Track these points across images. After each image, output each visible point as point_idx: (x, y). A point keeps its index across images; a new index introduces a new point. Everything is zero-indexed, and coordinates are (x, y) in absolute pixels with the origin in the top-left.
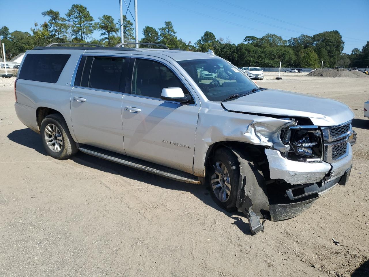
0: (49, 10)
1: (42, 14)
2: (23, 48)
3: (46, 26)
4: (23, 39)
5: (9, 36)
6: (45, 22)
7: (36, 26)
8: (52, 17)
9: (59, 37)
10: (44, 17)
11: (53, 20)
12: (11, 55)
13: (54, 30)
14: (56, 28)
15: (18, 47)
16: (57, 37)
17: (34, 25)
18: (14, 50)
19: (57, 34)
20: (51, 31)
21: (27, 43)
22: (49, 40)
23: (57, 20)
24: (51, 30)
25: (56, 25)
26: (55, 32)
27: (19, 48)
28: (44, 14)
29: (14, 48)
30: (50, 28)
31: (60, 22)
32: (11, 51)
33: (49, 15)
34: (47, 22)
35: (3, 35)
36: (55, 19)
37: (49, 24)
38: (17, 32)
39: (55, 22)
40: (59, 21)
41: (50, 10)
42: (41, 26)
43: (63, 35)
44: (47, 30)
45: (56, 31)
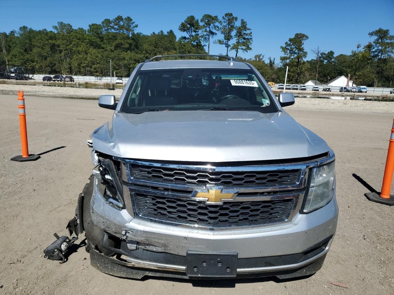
0: (377, 29)
1: (369, 34)
2: (343, 71)
3: (369, 47)
4: (346, 62)
5: (333, 60)
6: (370, 43)
7: (358, 48)
8: (380, 36)
9: (382, 57)
10: (370, 37)
11: (379, 39)
12: (329, 78)
13: (377, 50)
14: (380, 48)
15: (338, 70)
16: (380, 57)
17: (356, 47)
18: (334, 74)
19: (380, 54)
20: (374, 52)
21: (348, 66)
22: (369, 61)
23: (385, 39)
24: (374, 50)
25: (382, 44)
26: (379, 52)
27: (339, 72)
28: (371, 34)
29: (334, 72)
30: (374, 48)
31: (388, 41)
32: (330, 74)
33: (376, 34)
34: (372, 43)
35: (327, 60)
36: (381, 38)
37: (373, 44)
38: (342, 56)
39: (382, 41)
40: (386, 40)
41: (379, 28)
42: (364, 47)
43: (387, 54)
44: (370, 51)
45: (381, 51)
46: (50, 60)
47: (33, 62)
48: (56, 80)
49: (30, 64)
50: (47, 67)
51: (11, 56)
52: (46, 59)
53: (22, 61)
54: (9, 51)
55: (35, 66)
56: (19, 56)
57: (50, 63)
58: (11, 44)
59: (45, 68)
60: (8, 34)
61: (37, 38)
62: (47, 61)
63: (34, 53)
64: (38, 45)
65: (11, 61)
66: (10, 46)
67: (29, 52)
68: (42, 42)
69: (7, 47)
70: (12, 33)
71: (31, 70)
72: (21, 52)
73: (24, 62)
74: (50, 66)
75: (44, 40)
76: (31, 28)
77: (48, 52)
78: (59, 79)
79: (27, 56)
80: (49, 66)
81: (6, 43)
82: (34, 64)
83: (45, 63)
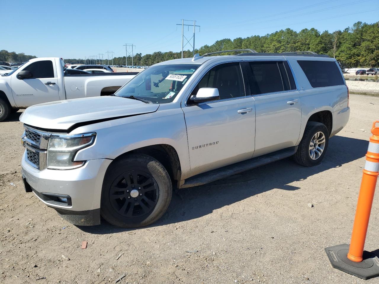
46: (377, 52)
47: (359, 56)
48: (370, 74)
49: (355, 58)
50: (372, 60)
51: (339, 52)
52: (372, 52)
53: (347, 56)
54: (338, 47)
55: (360, 60)
56: (346, 51)
57: (376, 56)
58: (342, 41)
59: (369, 61)
60: (342, 31)
61: (368, 32)
62: (374, 54)
63: (362, 47)
64: (368, 38)
65: (338, 57)
66: (340, 43)
67: (357, 47)
68: (373, 35)
69: (338, 44)
70: (347, 29)
71: (355, 64)
72: (349, 48)
73: (350, 57)
74: (376, 59)
75: (376, 33)
76: (365, 23)
77: (377, 44)
78: (373, 72)
79: (355, 51)
80: (374, 59)
81: (338, 40)
82: (359, 58)
83: (370, 56)
